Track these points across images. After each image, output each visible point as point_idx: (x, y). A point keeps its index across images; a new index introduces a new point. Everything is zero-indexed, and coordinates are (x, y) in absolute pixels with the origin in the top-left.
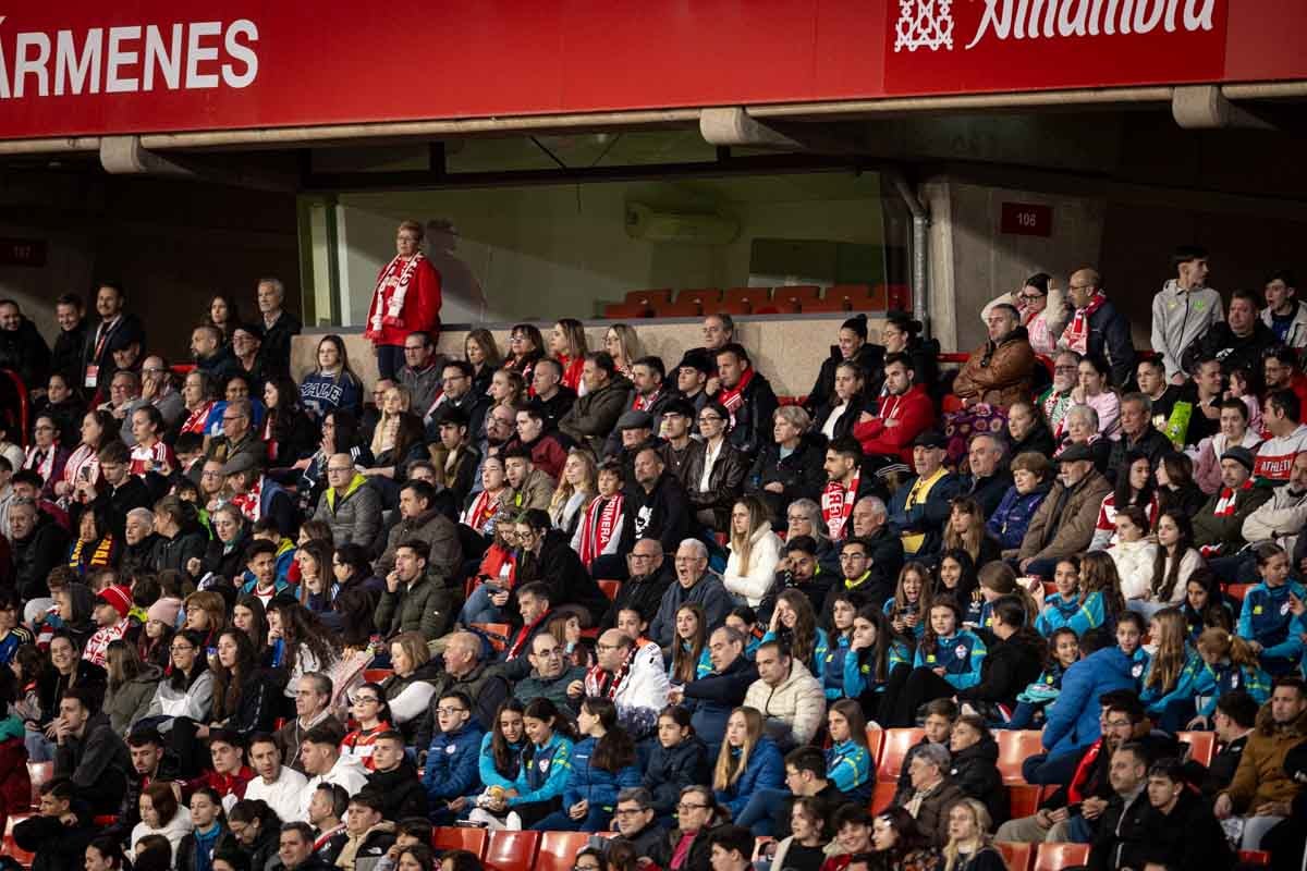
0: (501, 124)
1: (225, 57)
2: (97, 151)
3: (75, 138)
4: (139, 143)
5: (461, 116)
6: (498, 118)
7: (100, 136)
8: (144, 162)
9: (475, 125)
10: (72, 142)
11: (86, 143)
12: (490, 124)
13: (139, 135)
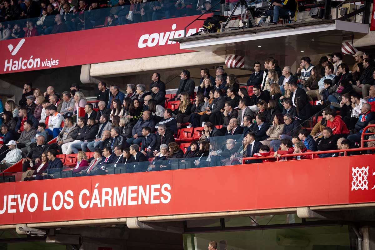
0: (240, 213)
1: (161, 195)
2: (126, 222)
3: (119, 218)
4: (138, 220)
5: (229, 211)
6: (239, 211)
7: (127, 218)
8: (139, 225)
9: (233, 213)
10: (118, 219)
11: (122, 220)
12: (237, 213)
13: (138, 217)
